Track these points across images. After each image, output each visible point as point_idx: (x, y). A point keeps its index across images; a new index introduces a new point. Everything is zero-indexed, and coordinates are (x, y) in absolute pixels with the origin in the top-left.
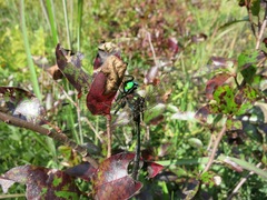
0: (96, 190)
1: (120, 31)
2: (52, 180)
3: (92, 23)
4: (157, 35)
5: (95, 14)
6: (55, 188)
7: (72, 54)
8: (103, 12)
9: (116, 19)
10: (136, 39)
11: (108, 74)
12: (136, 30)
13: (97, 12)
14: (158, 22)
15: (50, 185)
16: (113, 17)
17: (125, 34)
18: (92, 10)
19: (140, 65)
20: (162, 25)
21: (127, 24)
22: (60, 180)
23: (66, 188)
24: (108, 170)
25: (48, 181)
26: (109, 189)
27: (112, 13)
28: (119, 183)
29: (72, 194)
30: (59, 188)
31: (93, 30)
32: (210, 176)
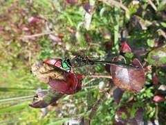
0: (133, 90)
1: (24, 54)
2: (122, 119)
3: (18, 71)
4: (27, 29)
5: (12, 70)
6: (128, 118)
7: (37, 97)
8: (11, 64)
9: (15, 56)
10: (29, 44)
11: (50, 78)
12: (23, 43)
13: (10, 68)
14: (18, 27)
15: (126, 121)
16: (14, 58)
17: (26, 51)
18: (9, 71)
19: (47, 42)
20: (19, 25)
21: (18, 48)
22: (123, 114)
23: (129, 110)
24: (121, 81)
25: (123, 122)
26: (134, 82)
27: (11, 58)
28: (131, 75)
29: (134, 106)
30: (128, 115)
31: (23, 71)
32: (132, 7)
